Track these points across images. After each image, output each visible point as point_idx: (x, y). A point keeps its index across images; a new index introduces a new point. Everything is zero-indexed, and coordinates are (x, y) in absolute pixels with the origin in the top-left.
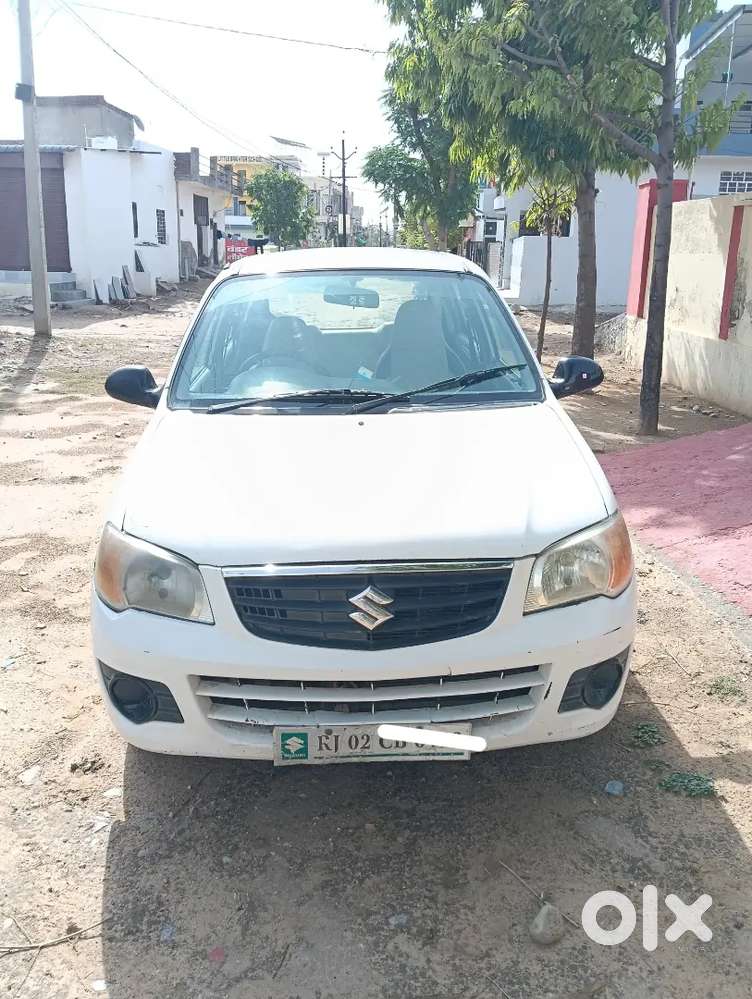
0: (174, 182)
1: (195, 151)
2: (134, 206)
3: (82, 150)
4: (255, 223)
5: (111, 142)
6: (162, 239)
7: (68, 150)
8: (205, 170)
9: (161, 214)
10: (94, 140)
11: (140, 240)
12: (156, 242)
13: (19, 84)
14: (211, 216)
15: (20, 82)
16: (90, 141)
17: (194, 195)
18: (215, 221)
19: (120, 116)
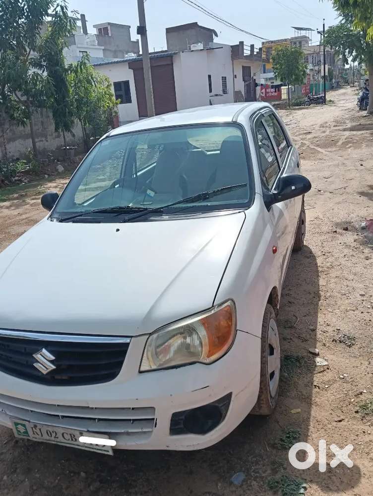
0: (231, 61)
1: (242, 43)
2: (210, 77)
3: (181, 53)
4: (276, 76)
5: (200, 46)
6: (225, 92)
7: (175, 54)
8: (247, 52)
9: (224, 79)
10: (192, 46)
11: (213, 93)
12: (221, 93)
13: (138, 26)
14: (252, 75)
15: (139, 25)
16: (190, 47)
17: (243, 66)
18: (254, 78)
19: (205, 31)
